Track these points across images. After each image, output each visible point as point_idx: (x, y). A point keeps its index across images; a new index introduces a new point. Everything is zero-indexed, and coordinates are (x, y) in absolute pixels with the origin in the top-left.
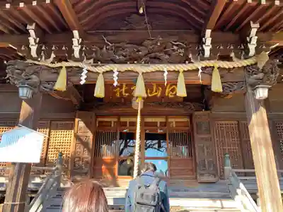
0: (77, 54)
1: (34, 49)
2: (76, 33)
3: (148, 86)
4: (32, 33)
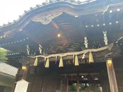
0: (41, 52)
1: (28, 52)
4: (28, 47)
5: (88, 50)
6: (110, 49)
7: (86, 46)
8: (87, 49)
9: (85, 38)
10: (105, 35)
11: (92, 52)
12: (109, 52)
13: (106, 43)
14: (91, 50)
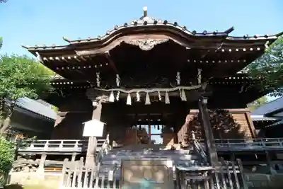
0: (118, 85)
1: (98, 83)
2: (118, 75)
3: (151, 98)
4: (98, 76)
5: (180, 88)
6: (204, 88)
7: (179, 83)
8: (179, 86)
9: (178, 73)
10: (199, 73)
11: (185, 90)
12: (203, 91)
13: (200, 82)
14: (184, 88)
